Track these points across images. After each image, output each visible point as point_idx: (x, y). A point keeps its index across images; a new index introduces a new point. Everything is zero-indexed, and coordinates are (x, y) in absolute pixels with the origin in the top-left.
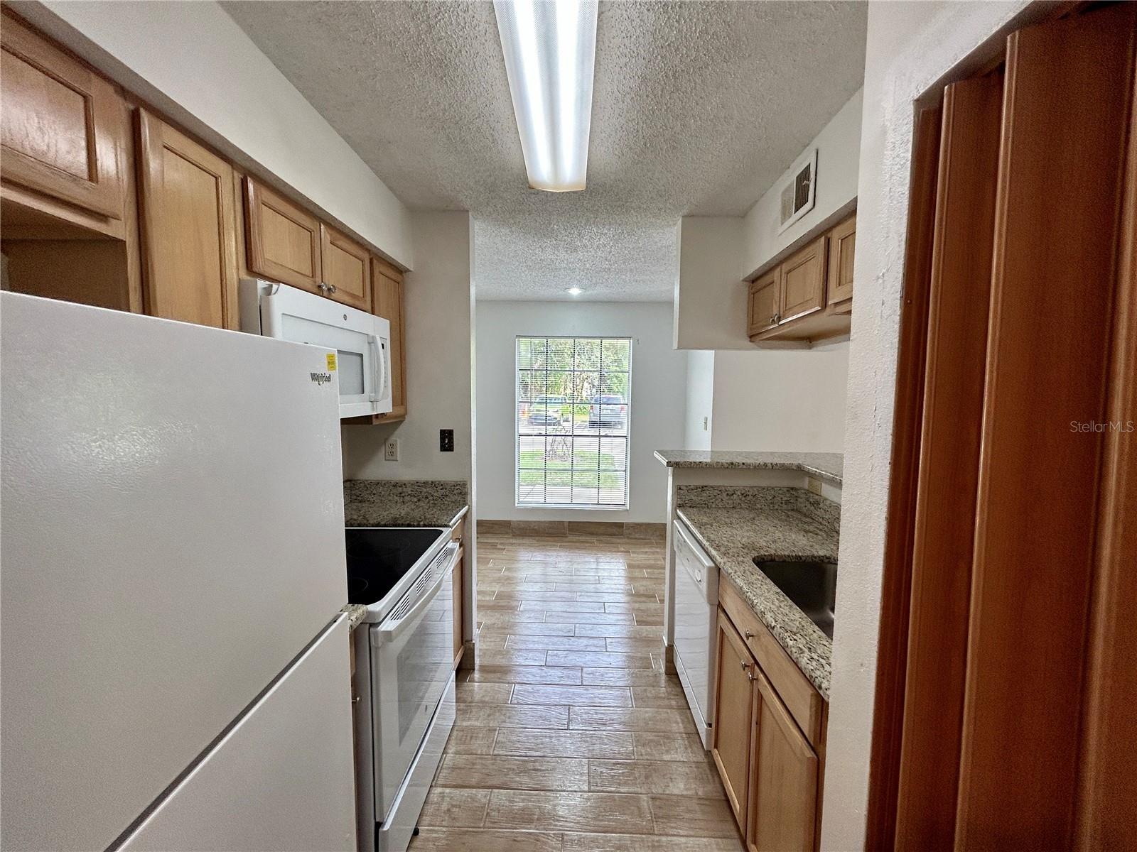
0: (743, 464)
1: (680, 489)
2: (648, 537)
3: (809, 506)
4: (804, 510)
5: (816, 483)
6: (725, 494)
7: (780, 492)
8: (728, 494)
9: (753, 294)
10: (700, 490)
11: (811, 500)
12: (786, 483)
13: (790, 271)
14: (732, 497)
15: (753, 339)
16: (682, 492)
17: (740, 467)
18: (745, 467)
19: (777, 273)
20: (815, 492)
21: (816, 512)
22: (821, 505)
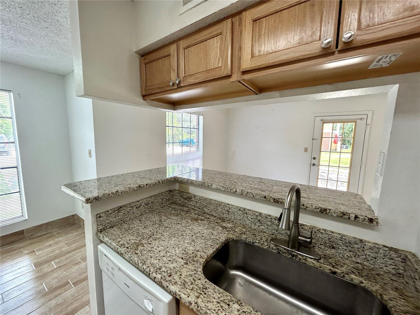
0: (147, 185)
1: (100, 217)
2: (49, 232)
3: (183, 200)
4: (180, 202)
5: (185, 186)
6: (135, 208)
7: (165, 195)
8: (137, 208)
9: (145, 65)
10: (117, 212)
11: (184, 197)
12: (167, 189)
13: (188, 47)
14: (139, 209)
15: (146, 98)
16: (102, 219)
17: (145, 187)
18: (148, 187)
19: (173, 48)
20: (185, 191)
21: (189, 203)
22: (193, 199)
